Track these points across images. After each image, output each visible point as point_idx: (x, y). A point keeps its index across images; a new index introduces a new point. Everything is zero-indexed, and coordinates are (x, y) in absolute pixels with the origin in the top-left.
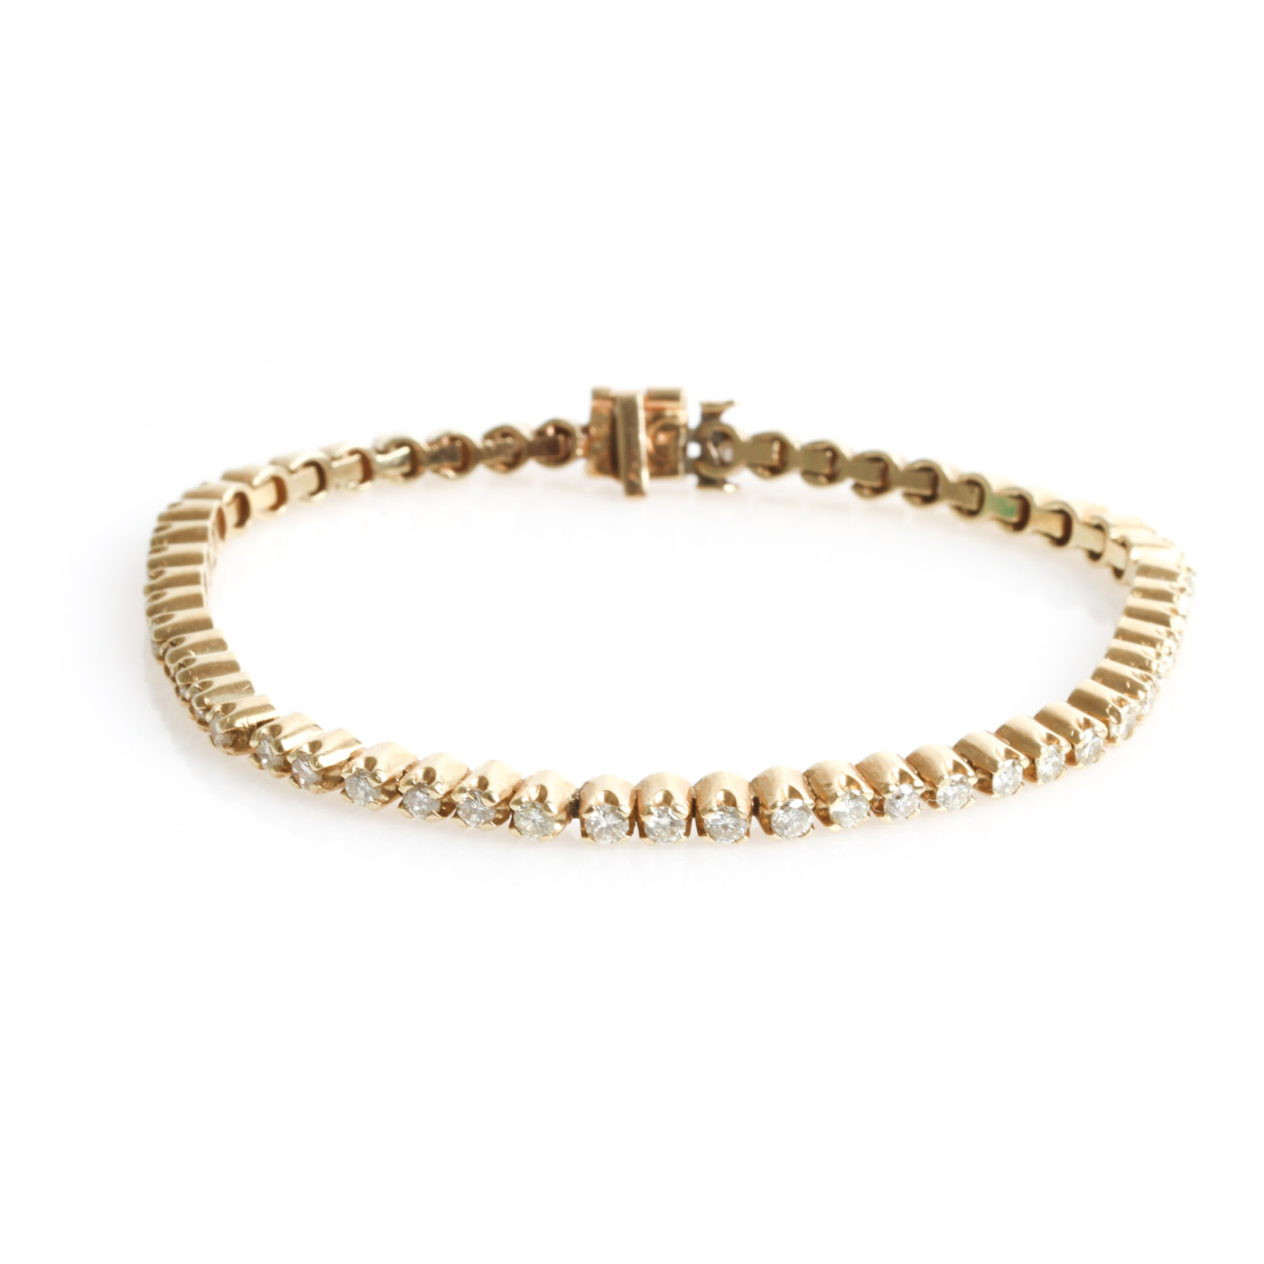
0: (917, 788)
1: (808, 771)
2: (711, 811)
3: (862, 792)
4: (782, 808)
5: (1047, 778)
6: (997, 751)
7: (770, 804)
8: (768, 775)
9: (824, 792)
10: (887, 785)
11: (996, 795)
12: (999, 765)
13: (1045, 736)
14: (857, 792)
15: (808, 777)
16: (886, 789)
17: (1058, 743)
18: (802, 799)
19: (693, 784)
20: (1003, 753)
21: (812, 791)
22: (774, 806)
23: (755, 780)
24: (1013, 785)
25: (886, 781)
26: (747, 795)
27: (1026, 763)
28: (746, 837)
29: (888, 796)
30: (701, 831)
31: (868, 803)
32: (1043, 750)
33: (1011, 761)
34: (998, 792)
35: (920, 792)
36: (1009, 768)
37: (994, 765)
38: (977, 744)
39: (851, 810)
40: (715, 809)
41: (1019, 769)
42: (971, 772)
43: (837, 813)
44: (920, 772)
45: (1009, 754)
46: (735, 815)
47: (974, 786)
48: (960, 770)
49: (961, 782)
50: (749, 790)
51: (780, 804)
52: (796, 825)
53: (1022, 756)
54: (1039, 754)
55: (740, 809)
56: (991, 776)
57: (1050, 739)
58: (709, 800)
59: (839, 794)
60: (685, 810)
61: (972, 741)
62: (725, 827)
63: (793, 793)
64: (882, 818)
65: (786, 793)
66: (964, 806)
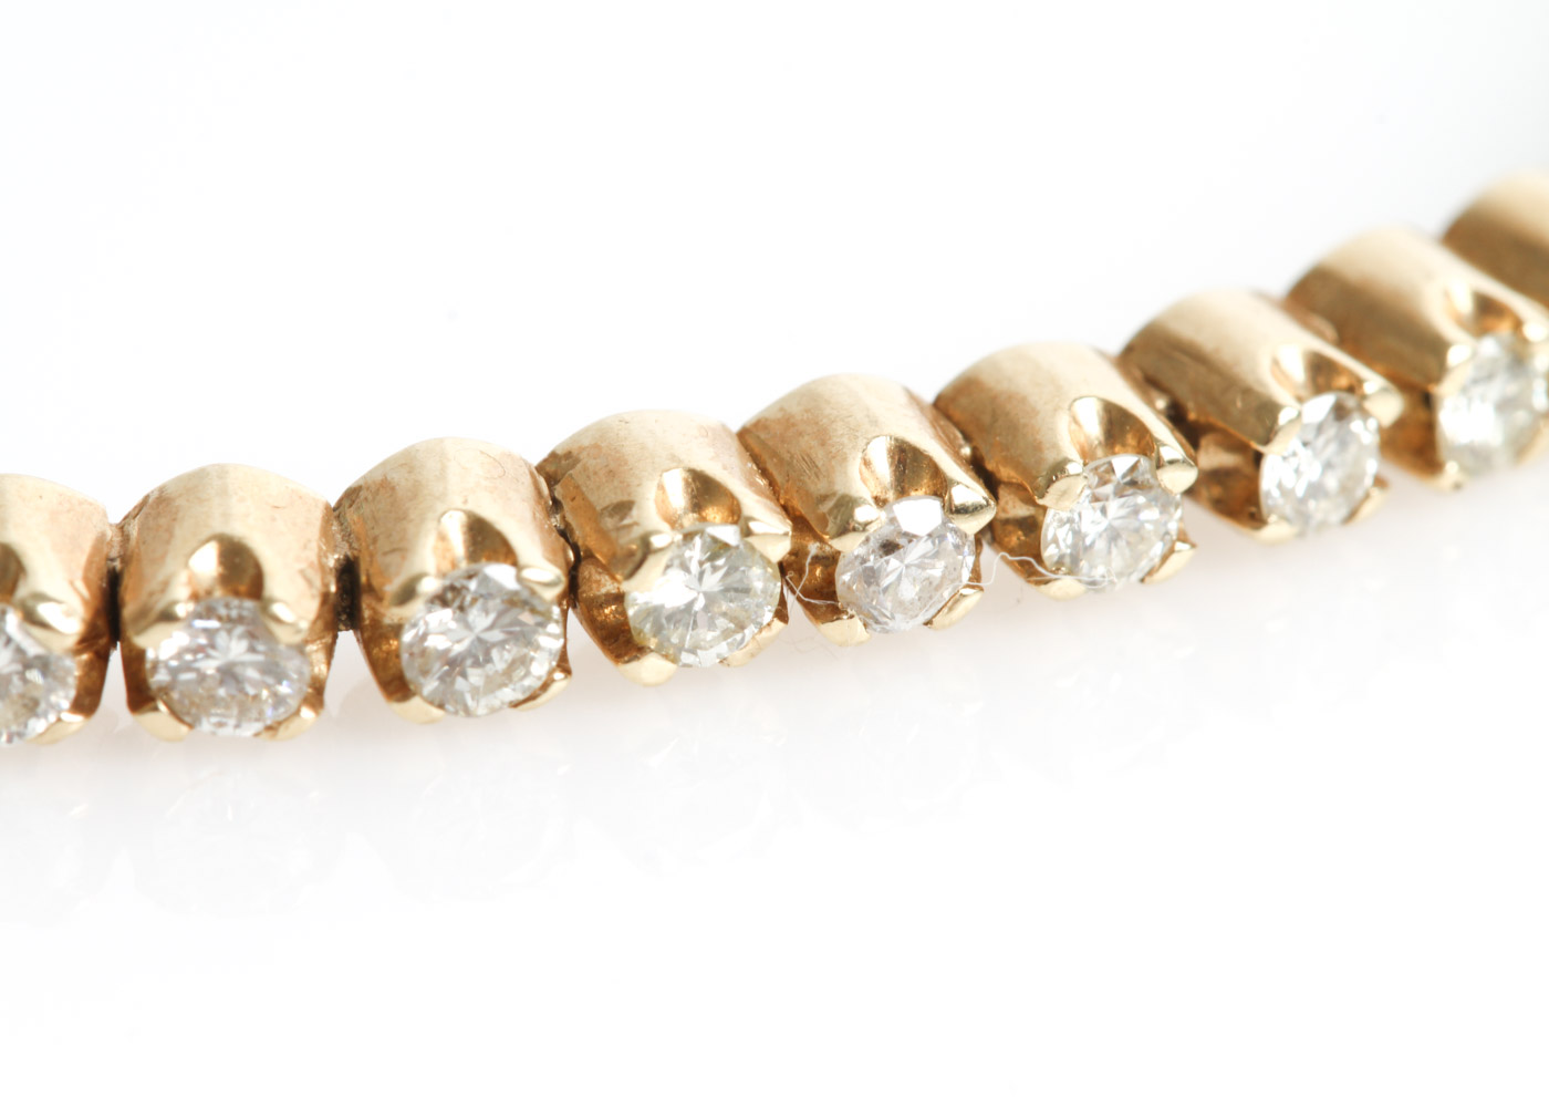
0: (963, 511)
1: (553, 456)
2: (168, 617)
3: (747, 533)
4: (441, 600)
5: (1479, 460)
6: (1276, 363)
7: (392, 587)
8: (396, 477)
9: (603, 534)
10: (847, 504)
11: (1274, 529)
12: (1283, 418)
13: (1466, 306)
14: (729, 534)
15: (552, 480)
16: (842, 515)
17: (1518, 324)
18: (515, 564)
19: (117, 518)
20: (1298, 372)
21: (565, 533)
22: (407, 594)
23: (352, 495)
24: (1344, 489)
25: (840, 488)
26: (312, 555)
27: (1387, 406)
28: (307, 713)
29: (849, 546)
30: (140, 696)
31: (773, 571)
32: (1454, 357)
33: (1327, 401)
34: (1284, 518)
35: (973, 525)
36: (1320, 428)
37: (1265, 415)
38: (1205, 340)
39: (711, 599)
40: (182, 610)
41: (1365, 432)
42: (1171, 445)
43: (653, 612)
44: (984, 450)
45: (1321, 373)
46: (259, 627)
47: (1190, 492)
48: (1131, 440)
49: (1133, 484)
50: (325, 533)
51: (430, 586)
52: (500, 660)
53: (1373, 382)
54: (1440, 371)
55: (277, 609)
56: (1258, 458)
57: (1487, 310)
58: (161, 577)
59: (656, 542)
60: (68, 615)
61: (1185, 331)
62: (228, 674)
63: (485, 540)
64: (834, 629)
65: (458, 544)
66: (1150, 573)
